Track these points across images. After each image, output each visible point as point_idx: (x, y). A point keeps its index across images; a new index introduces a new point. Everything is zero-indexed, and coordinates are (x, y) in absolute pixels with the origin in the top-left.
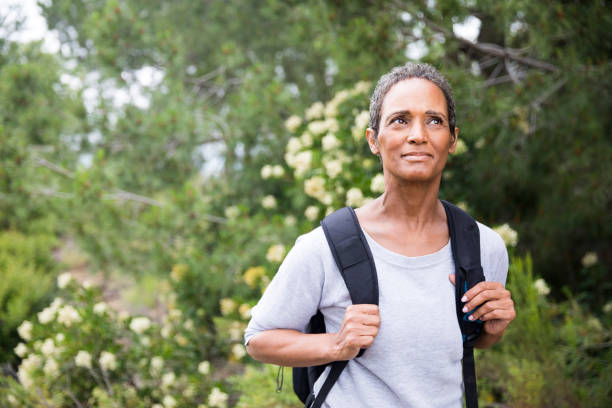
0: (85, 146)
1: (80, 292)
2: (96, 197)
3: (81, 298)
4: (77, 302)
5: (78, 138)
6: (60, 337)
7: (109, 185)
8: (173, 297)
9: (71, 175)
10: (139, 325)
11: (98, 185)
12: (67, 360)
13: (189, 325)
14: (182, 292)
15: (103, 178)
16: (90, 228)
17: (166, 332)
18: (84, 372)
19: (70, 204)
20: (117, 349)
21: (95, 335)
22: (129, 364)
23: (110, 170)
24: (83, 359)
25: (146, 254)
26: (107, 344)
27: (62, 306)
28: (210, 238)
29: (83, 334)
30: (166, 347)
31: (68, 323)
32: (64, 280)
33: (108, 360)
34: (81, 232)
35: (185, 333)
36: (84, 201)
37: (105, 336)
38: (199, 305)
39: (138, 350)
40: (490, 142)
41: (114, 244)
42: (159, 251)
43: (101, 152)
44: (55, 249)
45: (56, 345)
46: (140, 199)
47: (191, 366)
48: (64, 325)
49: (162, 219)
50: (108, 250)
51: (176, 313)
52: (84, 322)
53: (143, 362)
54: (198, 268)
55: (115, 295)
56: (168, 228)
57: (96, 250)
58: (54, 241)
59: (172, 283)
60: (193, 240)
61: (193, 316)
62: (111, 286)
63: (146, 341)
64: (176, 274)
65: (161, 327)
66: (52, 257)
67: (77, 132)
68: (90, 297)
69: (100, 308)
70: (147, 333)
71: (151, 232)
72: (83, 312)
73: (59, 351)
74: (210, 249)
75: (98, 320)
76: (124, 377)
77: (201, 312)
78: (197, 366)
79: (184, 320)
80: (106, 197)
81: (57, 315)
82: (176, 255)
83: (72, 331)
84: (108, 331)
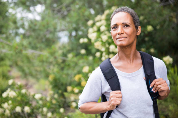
0: (17, 34)
1: (16, 86)
2: (21, 52)
3: (17, 88)
4: (16, 90)
5: (14, 31)
6: (10, 102)
7: (25, 48)
8: (51, 87)
9: (11, 44)
10: (38, 96)
11: (21, 48)
12: (13, 110)
13: (56, 96)
14: (53, 85)
15: (23, 45)
16: (20, 63)
17: (48, 99)
18: (19, 114)
19: (12, 55)
20: (30, 105)
21: (22, 101)
22: (35, 110)
23: (25, 42)
24: (18, 109)
25: (40, 71)
26: (27, 103)
27: (10, 91)
28: (62, 65)
29: (18, 101)
30: (48, 104)
31: (12, 97)
32: (10, 82)
33: (27, 109)
34: (17, 65)
35: (55, 99)
36: (16, 53)
37: (26, 101)
38: (59, 89)
39: (38, 105)
40: (162, 26)
41: (29, 68)
42: (45, 70)
43: (21, 36)
44: (9, 71)
45: (8, 105)
46: (37, 52)
47: (57, 110)
48: (11, 98)
49: (44, 59)
50: (27, 71)
51: (51, 92)
52: (18, 96)
53: (40, 110)
54: (58, 76)
55: (31, 87)
56: (47, 62)
57: (23, 71)
58: (9, 68)
59: (49, 81)
60: (56, 66)
61: (58, 93)
62: (30, 84)
63: (41, 102)
64: (51, 78)
65: (46, 97)
66: (8, 74)
67: (13, 29)
68: (20, 88)
69: (24, 91)
70: (41, 99)
71: (40, 64)
72: (18, 93)
73: (10, 107)
74: (62, 69)
75: (23, 96)
76: (33, 115)
77: (60, 92)
78: (59, 110)
79: (54, 94)
80: (24, 52)
81: (8, 94)
82: (50, 71)
83: (14, 100)
84: (27, 99)
